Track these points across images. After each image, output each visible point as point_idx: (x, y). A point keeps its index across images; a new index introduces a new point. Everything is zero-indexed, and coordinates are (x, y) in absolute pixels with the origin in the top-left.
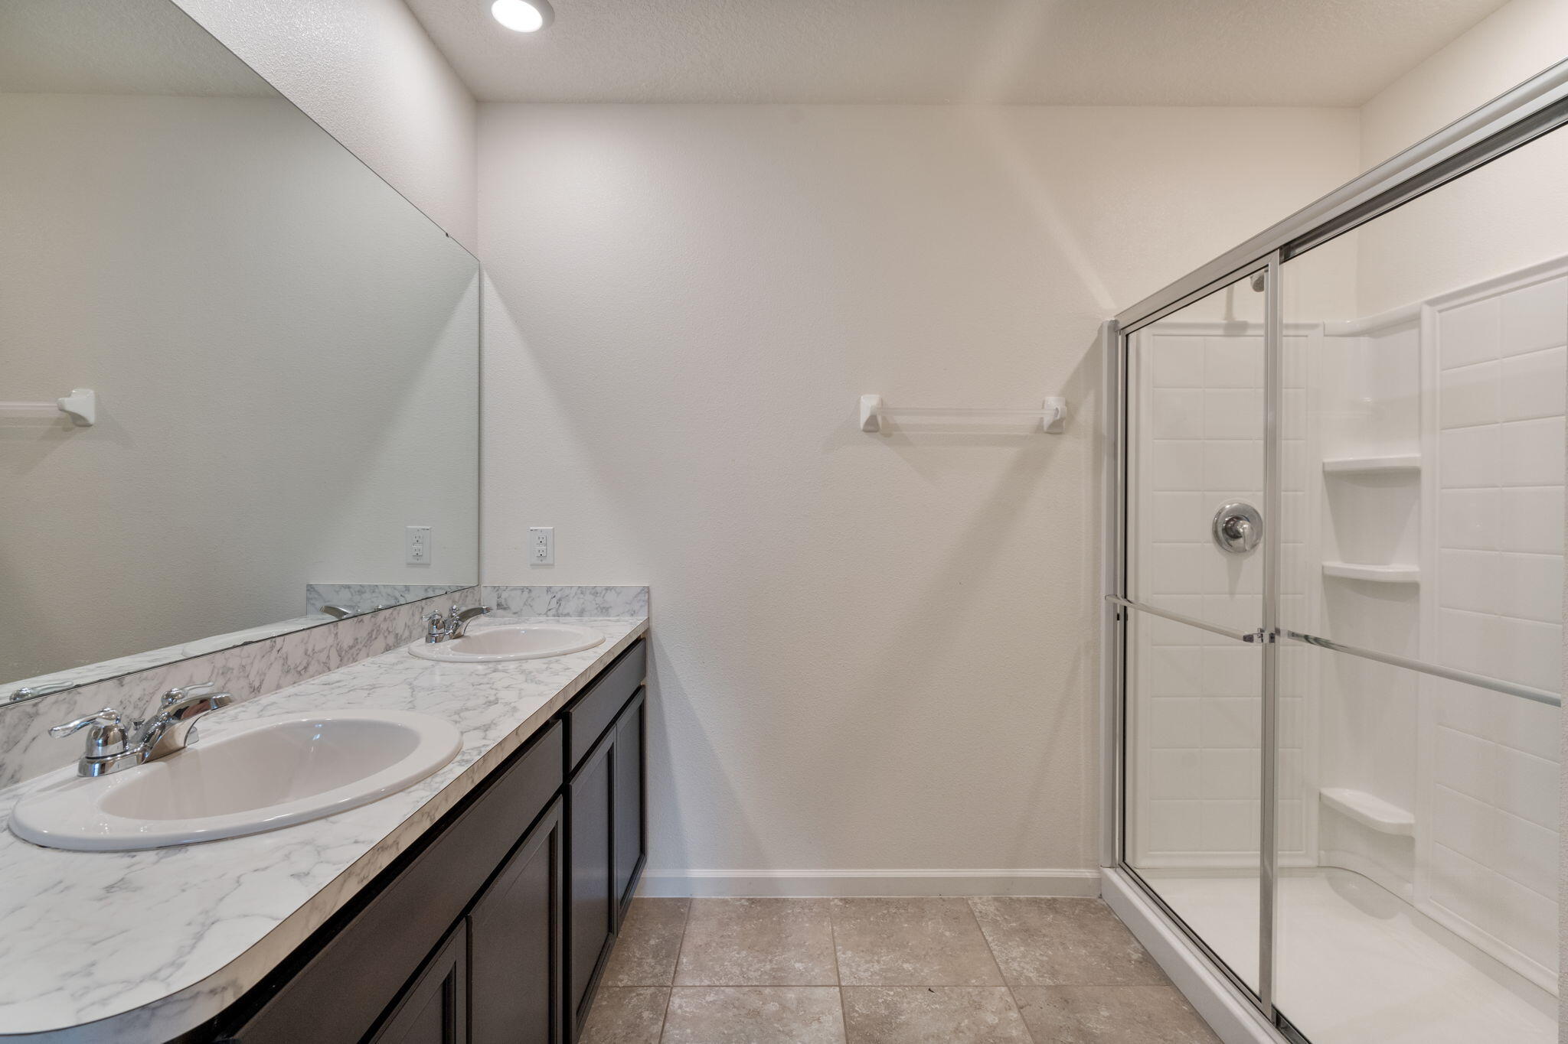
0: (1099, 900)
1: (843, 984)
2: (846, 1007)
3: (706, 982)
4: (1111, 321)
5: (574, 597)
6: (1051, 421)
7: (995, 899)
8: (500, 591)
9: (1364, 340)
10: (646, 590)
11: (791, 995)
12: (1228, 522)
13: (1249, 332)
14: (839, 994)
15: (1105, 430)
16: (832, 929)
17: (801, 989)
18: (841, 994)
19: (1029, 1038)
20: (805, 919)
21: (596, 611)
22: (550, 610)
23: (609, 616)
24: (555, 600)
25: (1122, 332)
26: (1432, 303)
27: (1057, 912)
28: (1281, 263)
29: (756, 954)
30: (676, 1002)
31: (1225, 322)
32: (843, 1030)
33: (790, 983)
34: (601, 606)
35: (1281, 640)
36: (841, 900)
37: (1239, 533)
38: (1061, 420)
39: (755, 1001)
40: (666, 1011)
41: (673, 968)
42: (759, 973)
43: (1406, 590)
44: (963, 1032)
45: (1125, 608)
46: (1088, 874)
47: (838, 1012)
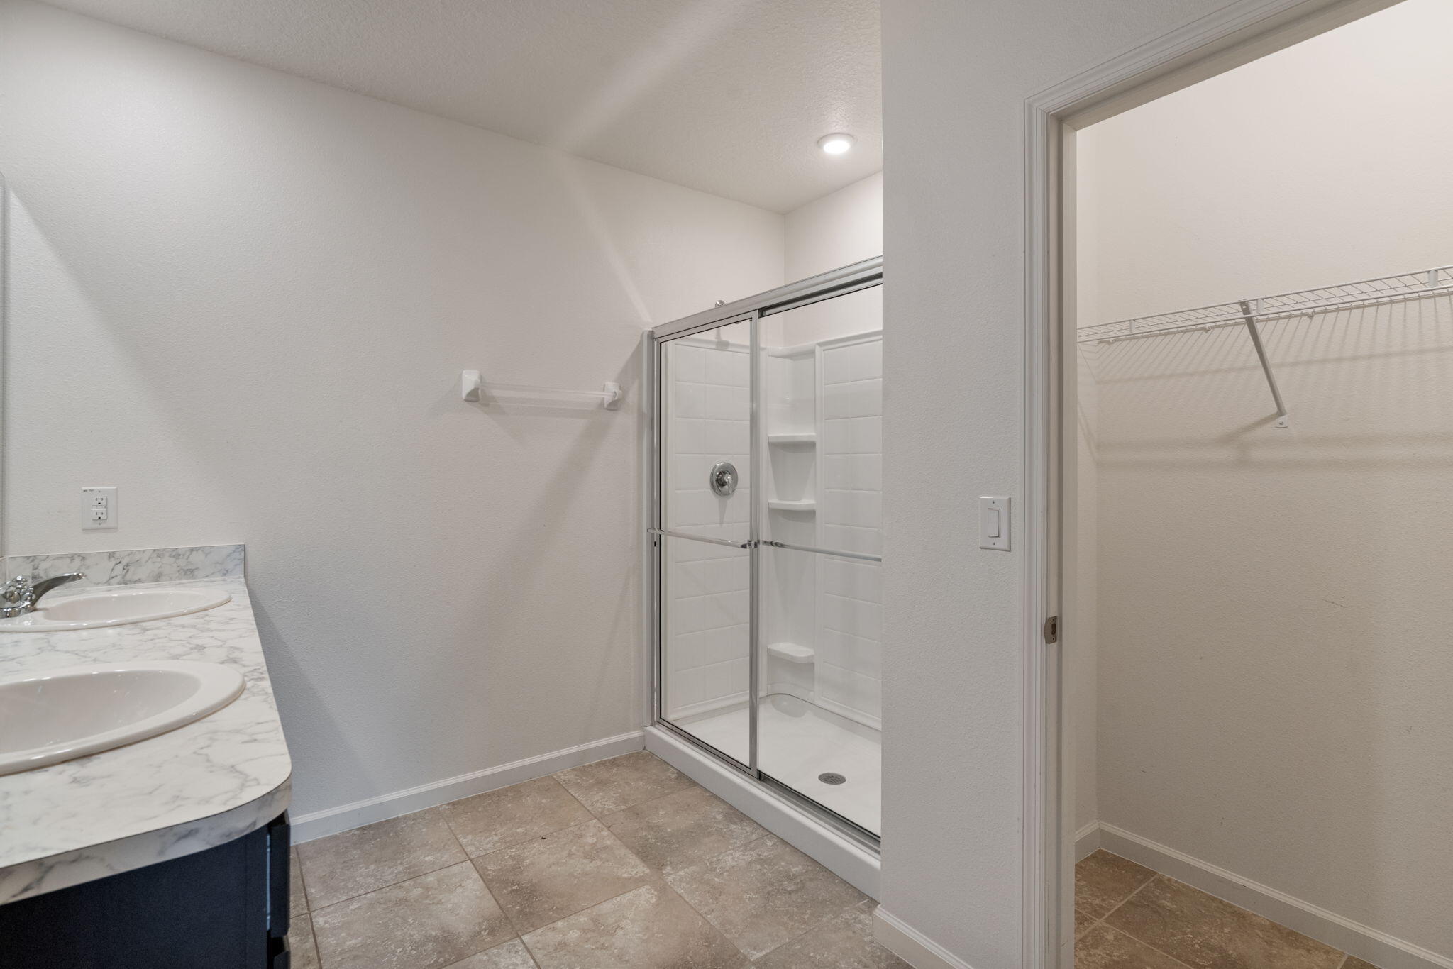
0: (644, 751)
1: (472, 857)
2: (480, 871)
3: (345, 898)
4: (650, 331)
5: (147, 561)
6: (610, 401)
7: (574, 770)
8: (36, 562)
9: (788, 361)
10: (242, 548)
11: (430, 879)
12: (718, 476)
13: (730, 349)
14: (471, 865)
15: (645, 409)
16: (448, 826)
17: (438, 872)
18: (473, 864)
19: (619, 842)
20: (421, 826)
21: (177, 575)
22: (113, 577)
23: (195, 579)
24: (120, 567)
25: (656, 341)
26: (820, 345)
27: (618, 766)
28: (759, 318)
29: (385, 863)
30: (320, 921)
31: (716, 340)
32: (484, 885)
33: (425, 872)
34: (186, 569)
35: (761, 546)
36: (448, 804)
37: (725, 482)
38: (618, 400)
39: (398, 894)
40: (313, 930)
41: (304, 900)
42: (394, 875)
43: (809, 515)
44: (574, 854)
45: (660, 535)
46: (636, 734)
47: (476, 875)
